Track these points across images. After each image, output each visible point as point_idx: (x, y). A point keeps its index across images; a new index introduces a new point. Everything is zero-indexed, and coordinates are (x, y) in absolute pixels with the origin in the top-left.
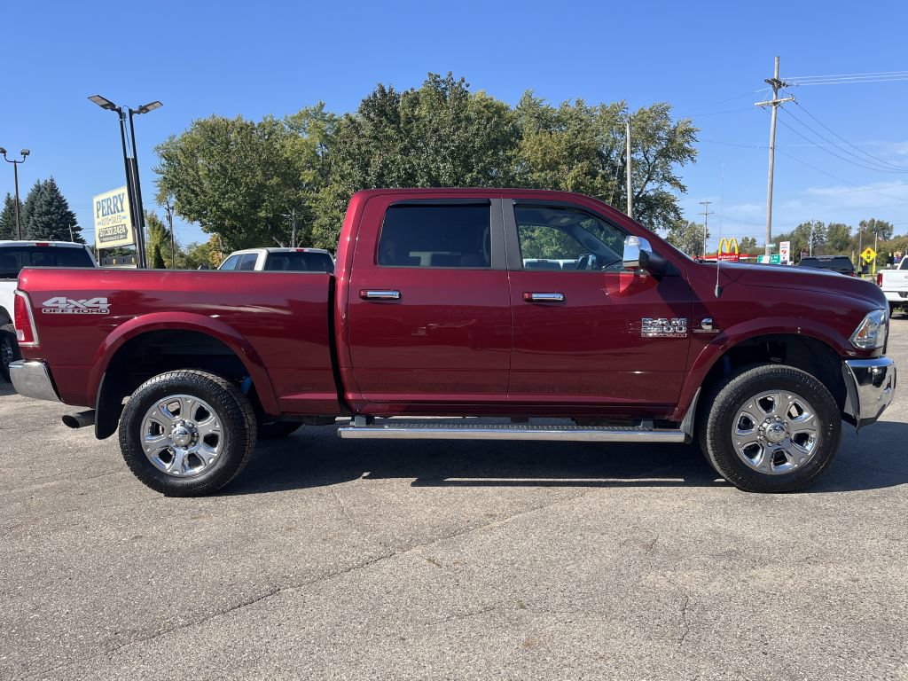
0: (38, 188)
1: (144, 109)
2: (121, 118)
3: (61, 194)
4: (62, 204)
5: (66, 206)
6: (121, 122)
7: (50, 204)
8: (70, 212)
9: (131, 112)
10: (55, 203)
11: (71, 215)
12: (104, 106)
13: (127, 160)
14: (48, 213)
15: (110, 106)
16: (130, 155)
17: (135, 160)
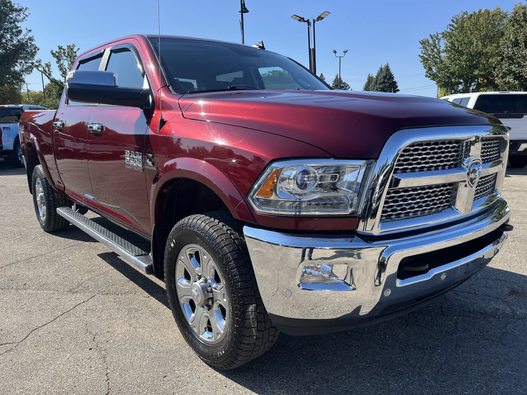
0: (381, 69)
1: (320, 18)
2: (308, 25)
3: (392, 72)
4: (391, 77)
5: (393, 78)
6: (309, 28)
7: (385, 78)
8: (395, 81)
9: (314, 21)
10: (388, 77)
11: (395, 83)
12: (299, 20)
13: (310, 49)
14: (384, 82)
15: (302, 19)
16: (312, 47)
17: (314, 49)
